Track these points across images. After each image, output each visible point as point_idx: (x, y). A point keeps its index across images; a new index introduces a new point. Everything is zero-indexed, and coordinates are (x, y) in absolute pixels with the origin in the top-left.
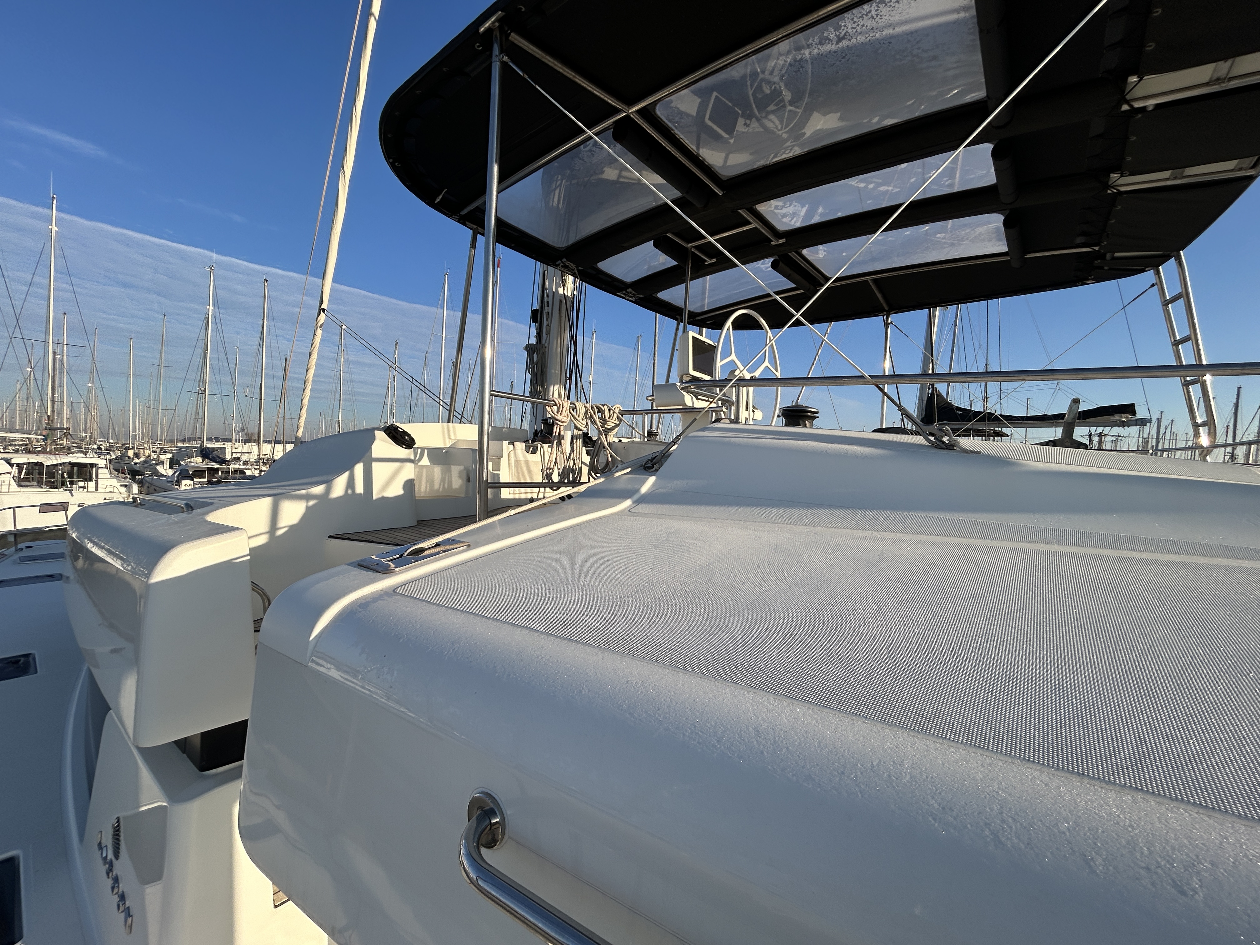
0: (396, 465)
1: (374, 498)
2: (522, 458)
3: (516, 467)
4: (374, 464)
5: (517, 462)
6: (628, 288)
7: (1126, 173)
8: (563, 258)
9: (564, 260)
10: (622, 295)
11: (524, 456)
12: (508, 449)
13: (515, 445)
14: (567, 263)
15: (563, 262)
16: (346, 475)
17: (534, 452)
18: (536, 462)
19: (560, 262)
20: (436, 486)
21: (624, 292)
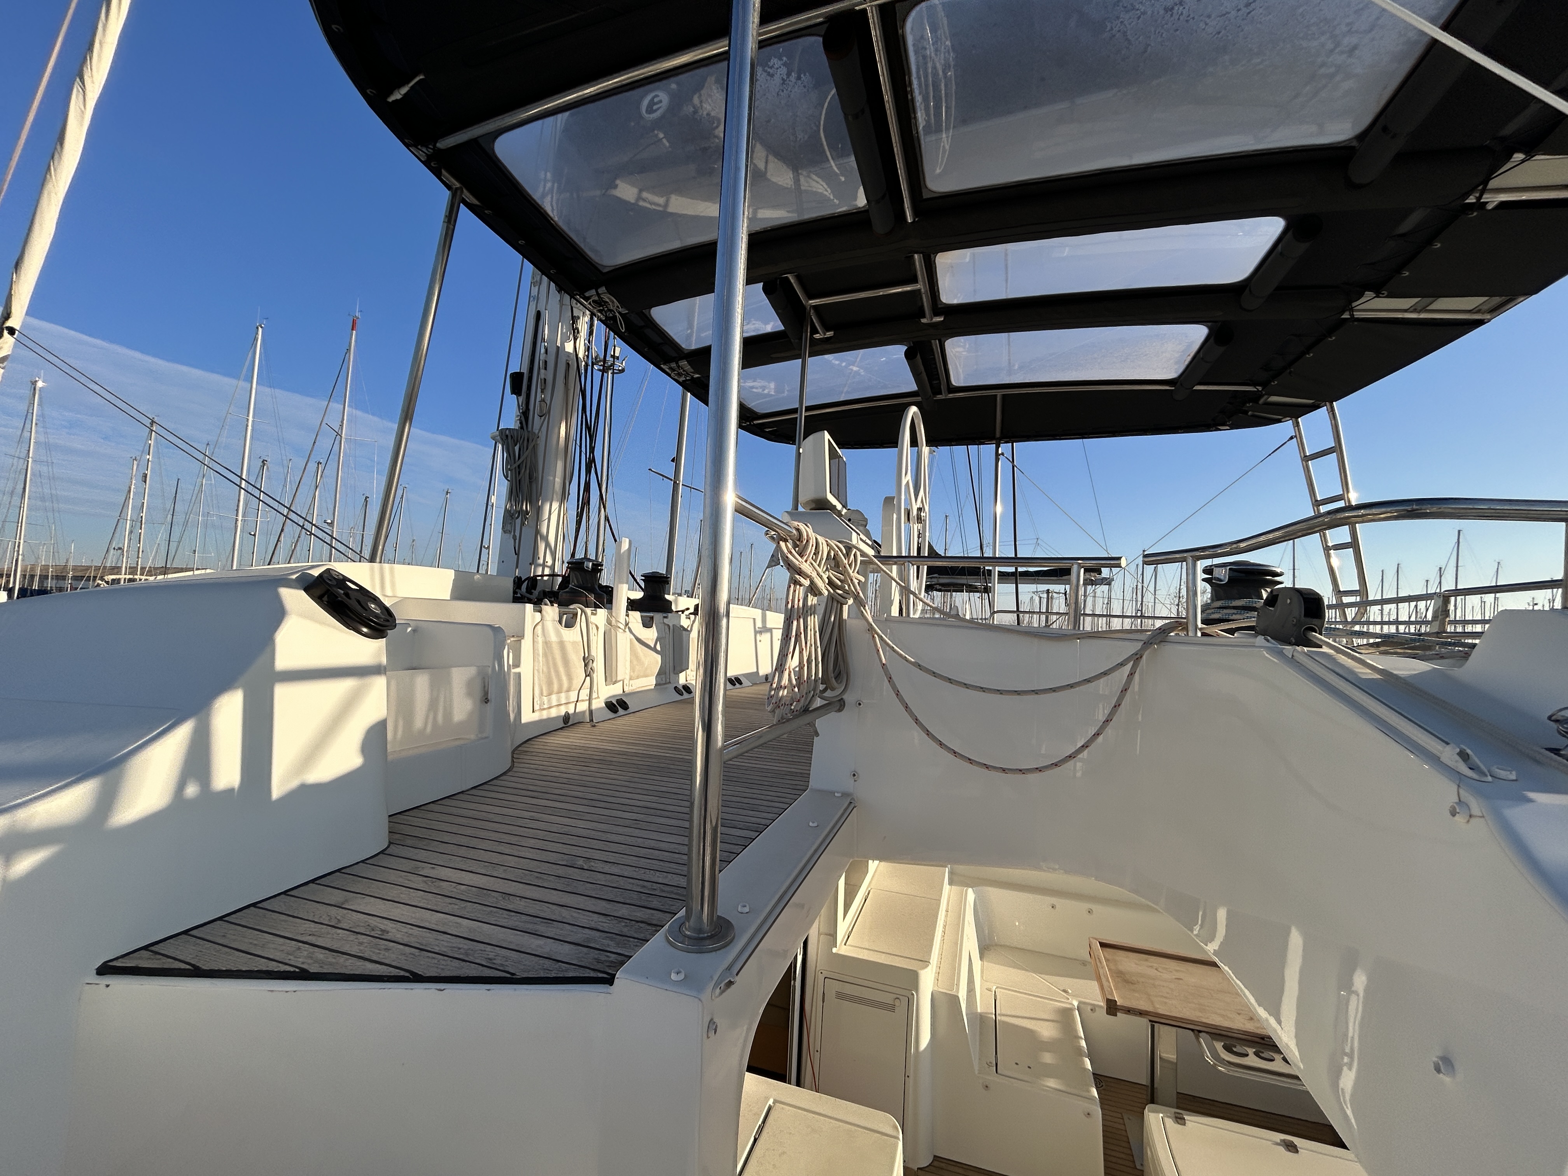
0: (347, 684)
1: (277, 791)
2: (553, 638)
3: (545, 655)
4: (282, 693)
5: (547, 644)
6: (682, 359)
7: (1383, 294)
8: (600, 286)
9: (602, 290)
10: (667, 370)
11: (558, 634)
12: (533, 618)
13: (543, 612)
14: (606, 297)
15: (598, 294)
16: (182, 734)
17: (569, 625)
18: (574, 643)
19: (593, 292)
20: (419, 723)
21: (673, 365)
